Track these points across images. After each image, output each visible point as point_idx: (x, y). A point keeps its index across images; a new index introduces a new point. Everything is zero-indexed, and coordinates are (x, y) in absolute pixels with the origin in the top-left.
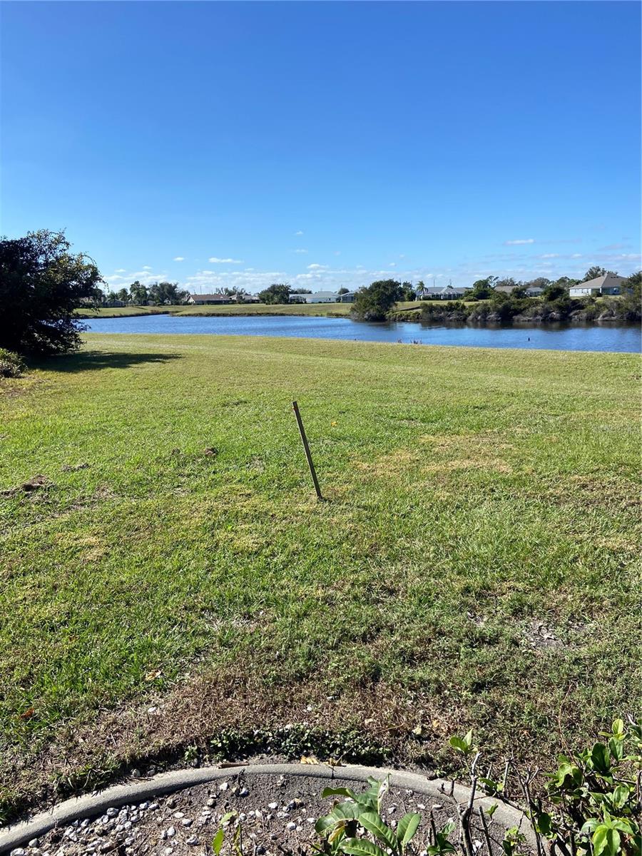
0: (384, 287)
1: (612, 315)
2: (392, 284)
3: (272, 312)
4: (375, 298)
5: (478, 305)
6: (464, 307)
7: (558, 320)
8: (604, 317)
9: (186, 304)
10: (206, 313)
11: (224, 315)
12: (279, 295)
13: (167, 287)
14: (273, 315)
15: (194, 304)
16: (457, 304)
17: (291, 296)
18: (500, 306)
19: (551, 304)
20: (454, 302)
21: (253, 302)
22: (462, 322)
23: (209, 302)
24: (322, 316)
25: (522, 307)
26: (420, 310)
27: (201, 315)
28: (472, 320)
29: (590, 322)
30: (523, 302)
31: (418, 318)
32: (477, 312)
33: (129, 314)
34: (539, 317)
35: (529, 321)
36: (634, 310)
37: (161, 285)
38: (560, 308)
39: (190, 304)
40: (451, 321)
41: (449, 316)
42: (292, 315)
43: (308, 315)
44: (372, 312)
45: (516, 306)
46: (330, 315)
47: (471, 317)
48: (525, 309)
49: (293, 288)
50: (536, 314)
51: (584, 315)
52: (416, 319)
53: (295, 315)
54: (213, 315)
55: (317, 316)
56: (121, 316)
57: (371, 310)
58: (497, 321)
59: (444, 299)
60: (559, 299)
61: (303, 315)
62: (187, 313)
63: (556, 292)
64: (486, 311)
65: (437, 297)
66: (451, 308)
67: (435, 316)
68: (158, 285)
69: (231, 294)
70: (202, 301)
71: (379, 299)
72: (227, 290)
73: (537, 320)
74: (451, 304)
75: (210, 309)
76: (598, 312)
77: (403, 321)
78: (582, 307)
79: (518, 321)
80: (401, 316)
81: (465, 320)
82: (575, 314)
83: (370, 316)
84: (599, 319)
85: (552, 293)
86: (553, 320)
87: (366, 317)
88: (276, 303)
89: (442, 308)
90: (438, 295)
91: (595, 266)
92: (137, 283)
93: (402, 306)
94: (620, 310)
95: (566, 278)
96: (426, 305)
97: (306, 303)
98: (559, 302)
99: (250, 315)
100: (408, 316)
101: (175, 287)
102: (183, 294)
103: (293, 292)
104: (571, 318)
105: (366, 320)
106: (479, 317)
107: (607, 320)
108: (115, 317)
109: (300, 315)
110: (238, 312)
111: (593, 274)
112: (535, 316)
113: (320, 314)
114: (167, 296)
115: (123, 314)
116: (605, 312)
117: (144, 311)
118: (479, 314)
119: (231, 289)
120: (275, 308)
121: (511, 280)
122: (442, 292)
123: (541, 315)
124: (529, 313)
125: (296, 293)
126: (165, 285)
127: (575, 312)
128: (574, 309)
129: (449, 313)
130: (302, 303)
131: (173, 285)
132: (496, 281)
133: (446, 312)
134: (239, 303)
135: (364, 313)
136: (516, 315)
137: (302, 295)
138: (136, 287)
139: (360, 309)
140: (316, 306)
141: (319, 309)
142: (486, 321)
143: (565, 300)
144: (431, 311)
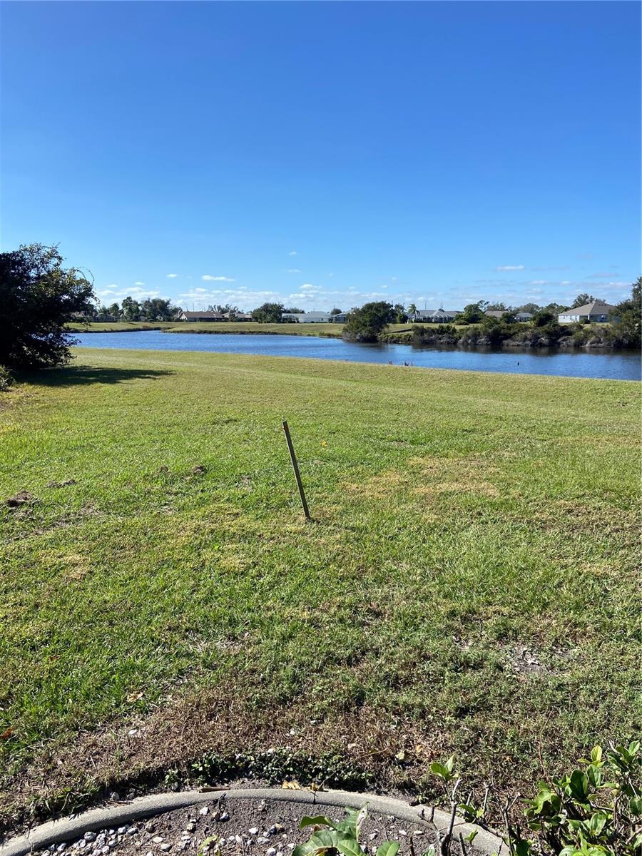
0: (376, 309)
1: (599, 342)
2: (384, 306)
3: (264, 330)
4: (367, 319)
5: (468, 329)
6: (454, 330)
7: (547, 346)
8: (591, 343)
9: (179, 320)
10: (198, 330)
11: (216, 333)
12: (272, 314)
13: (160, 303)
14: (265, 333)
15: (187, 321)
16: (448, 327)
17: (283, 315)
18: (490, 331)
19: (540, 329)
20: (445, 325)
21: (246, 320)
22: (452, 345)
23: (202, 320)
24: (314, 335)
25: (512, 331)
26: (411, 333)
27: (193, 332)
28: (463, 344)
29: (578, 348)
30: (513, 327)
31: (409, 340)
32: (467, 336)
33: (120, 329)
34: (528, 342)
35: (518, 345)
36: (621, 338)
37: (153, 301)
38: (549, 333)
39: (182, 321)
40: (442, 343)
41: (440, 339)
42: (284, 334)
43: (301, 335)
44: (364, 333)
45: (506, 331)
46: (322, 335)
47: (461, 341)
48: (514, 334)
49: (286, 307)
50: (525, 339)
51: (572, 341)
52: (407, 341)
53: (287, 334)
54: (205, 332)
55: (309, 335)
56: (112, 331)
57: (363, 331)
58: (487, 345)
59: (435, 323)
60: (548, 325)
61: (296, 334)
62: (179, 329)
63: (546, 318)
64: (476, 335)
65: (429, 320)
66: (441, 331)
67: (426, 339)
68: (151, 301)
69: (223, 312)
70: (194, 318)
71: (371, 321)
72: (219, 308)
73: (527, 345)
74: (442, 327)
75: (202, 326)
76: (586, 338)
77: (395, 342)
78: (570, 334)
79: (507, 345)
80: (392, 338)
81: (455, 343)
82: (563, 340)
83: (361, 337)
84: (587, 345)
85: (541, 319)
86: (542, 345)
87: (358, 338)
88: (269, 322)
89: (433, 331)
90: (429, 318)
91: (583, 294)
92: (129, 298)
93: (394, 328)
94: (608, 337)
95: (555, 304)
96: (417, 328)
97: (298, 322)
98: (548, 327)
99: (242, 333)
100: (399, 338)
101: (168, 303)
102: (176, 311)
103: (286, 311)
104: (559, 344)
105: (358, 341)
106: (470, 341)
107: (594, 347)
108: (106, 332)
109: (292, 334)
110: (230, 330)
111: (582, 301)
112: (524, 341)
113: (312, 334)
114: (160, 312)
115: (114, 329)
116: (593, 338)
117: (135, 327)
118: (470, 338)
119: (223, 307)
120: (267, 327)
121: (501, 305)
122: (434, 315)
123: (530, 340)
124: (519, 338)
125: (289, 312)
126: (158, 301)
127: (563, 338)
128: (563, 335)
129: (440, 336)
130: (295, 322)
131: (166, 301)
132: (486, 306)
133: (437, 335)
134: (232, 321)
135: (357, 334)
136: (506, 339)
137: (294, 315)
138: (128, 302)
139: (352, 330)
140: (308, 326)
141: (311, 329)
142: (476, 344)
143: (554, 326)
144: (422, 334)
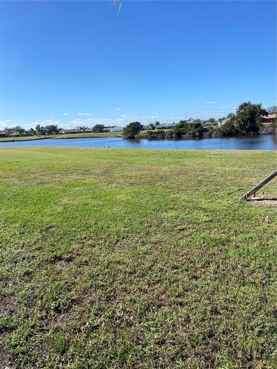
0: (134, 125)
1: (217, 134)
2: (137, 123)
3: (93, 136)
4: (131, 129)
5: (169, 131)
6: (164, 132)
7: (198, 136)
8: (214, 134)
9: (61, 134)
10: (65, 138)
11: (73, 138)
12: (100, 129)
13: (52, 127)
14: (94, 137)
15: (64, 134)
16: (162, 131)
17: (104, 129)
18: (177, 131)
19: (196, 130)
20: (160, 130)
21: (90, 132)
22: (163, 138)
23: (71, 133)
24: (113, 137)
25: (185, 131)
26: (147, 134)
27: (63, 138)
28: (167, 137)
29: (210, 136)
30: (186, 129)
31: (147, 137)
32: (168, 134)
33: (33, 139)
34: (191, 135)
35: (187, 137)
36: (225, 131)
37: (50, 126)
38: (199, 131)
40: (159, 138)
41: (158, 136)
42: (102, 137)
43: (108, 137)
44: (129, 135)
45: (183, 131)
46: (116, 137)
47: (166, 136)
48: (186, 132)
49: (106, 126)
50: (190, 134)
51: (208, 134)
52: (146, 137)
53: (103, 137)
54: (69, 138)
55: (111, 137)
56: (30, 140)
57: (129, 134)
58: (176, 137)
59: (167, 129)
60: (199, 128)
61: (106, 137)
62: (57, 138)
63: (198, 125)
64: (171, 133)
66: (159, 133)
67: (152, 136)
68: (49, 126)
69: (81, 129)
70: (68, 132)
71: (132, 130)
72: (80, 127)
73: (191, 136)
74: (159, 131)
75: (67, 136)
76: (213, 132)
77: (141, 138)
78: (207, 131)
79: (183, 137)
80: (140, 136)
81: (164, 137)
82: (205, 134)
83: (128, 137)
84: (213, 135)
85: (196, 126)
86: (196, 136)
87: (127, 137)
88: (97, 132)
90: (164, 127)
92: (39, 125)
93: (142, 132)
94: (220, 132)
96: (149, 132)
97: (110, 132)
98: (199, 129)
99: (84, 138)
100: (143, 136)
101: (56, 127)
102: (60, 130)
103: (105, 128)
104: (203, 135)
105: (127, 138)
106: (169, 136)
107: (216, 136)
108: (26, 140)
109: (105, 137)
110: (79, 137)
111: (229, 116)
112: (190, 135)
113: (112, 136)
114: (53, 130)
115: (30, 139)
116: (215, 132)
117: (40, 138)
118: (169, 135)
119: (82, 127)
120: (96, 135)
121: (199, 120)
123: (192, 134)
124: (188, 134)
125: (107, 128)
126: (52, 126)
127: (205, 133)
128: (205, 132)
129: (158, 135)
130: (108, 132)
131: (55, 126)
132: (193, 120)
133: (157, 134)
134: (84, 133)
135: (126, 135)
136: (183, 135)
137: (109, 129)
138: (38, 127)
139: (125, 134)
141: (113, 134)
142: (171, 137)
143: (201, 128)
144: (151, 134)
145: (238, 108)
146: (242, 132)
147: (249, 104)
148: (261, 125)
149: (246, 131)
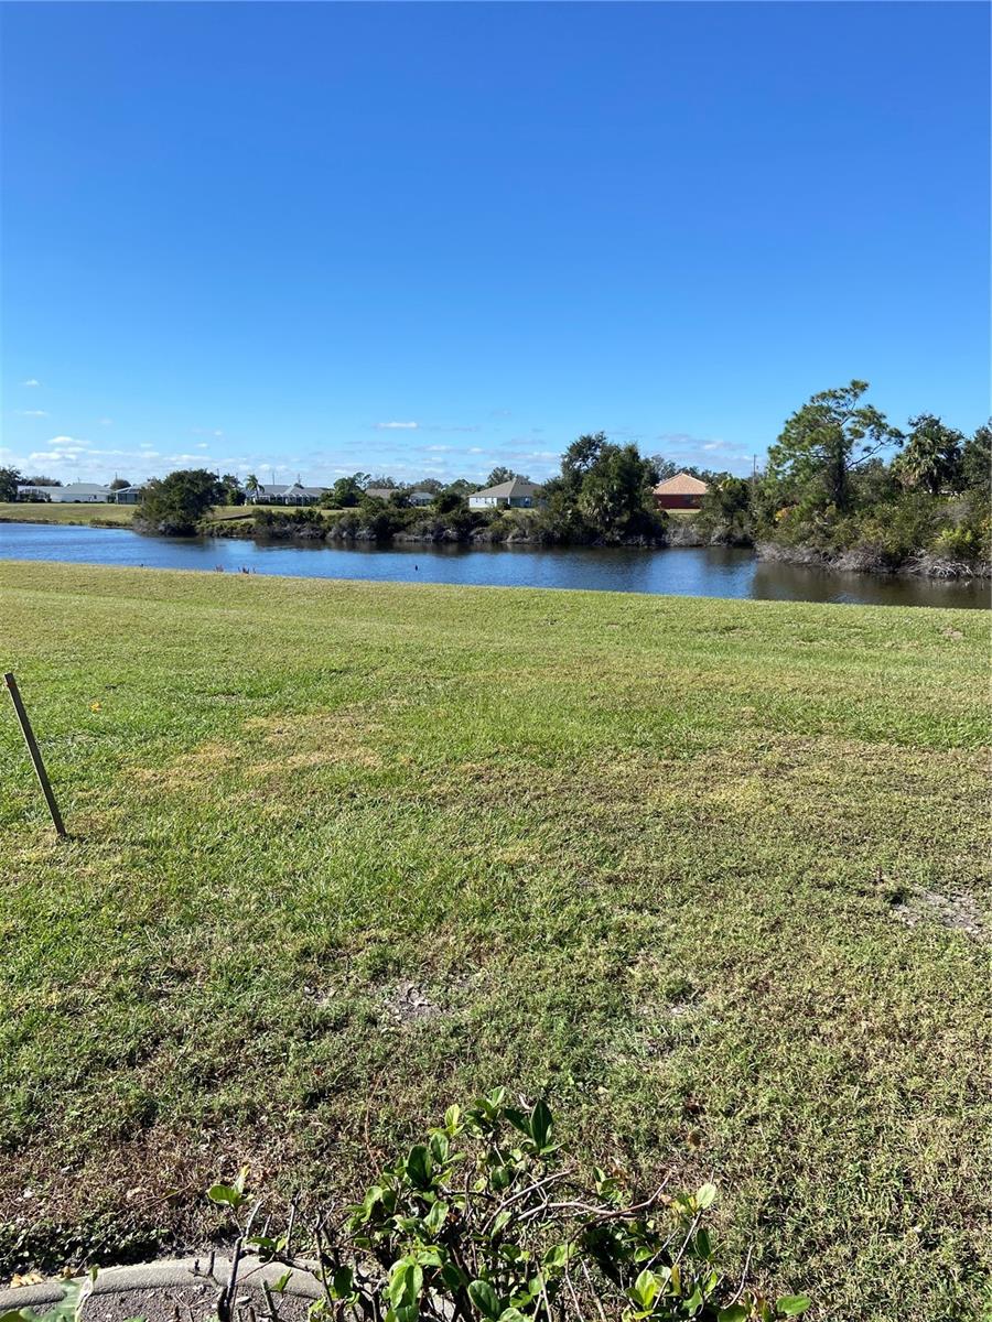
0: (191, 482)
1: (524, 536)
2: (203, 477)
4: (176, 498)
5: (341, 516)
6: (320, 518)
7: (455, 541)
8: (513, 538)
12: (4, 485)
16: (310, 513)
17: (20, 488)
18: (374, 519)
19: (445, 517)
20: (306, 509)
22: (319, 540)
24: (81, 524)
25: (406, 520)
26: (252, 521)
28: (335, 538)
29: (497, 544)
30: (406, 513)
31: (249, 533)
32: (340, 526)
34: (429, 536)
35: (416, 541)
36: (551, 529)
38: (457, 524)
40: (302, 537)
41: (299, 531)
42: (24, 521)
43: (56, 523)
44: (173, 520)
45: (397, 519)
46: (97, 523)
47: (332, 533)
48: (409, 523)
49: (25, 475)
50: (425, 531)
51: (488, 533)
52: (247, 534)
53: (29, 522)
55: (72, 524)
57: (170, 518)
58: (371, 540)
59: (291, 505)
60: (454, 511)
61: (46, 522)
64: (353, 525)
65: (279, 501)
66: (300, 519)
67: (277, 530)
71: (182, 501)
73: (427, 540)
74: (301, 512)
76: (506, 530)
77: (225, 536)
78: (485, 524)
79: (400, 540)
80: (221, 528)
81: (323, 537)
82: (478, 533)
83: (168, 527)
84: (508, 540)
85: (445, 503)
86: (448, 540)
87: (161, 528)
89: (287, 518)
90: (280, 498)
91: (497, 467)
93: (223, 513)
94: (534, 529)
95: (464, 481)
96: (262, 513)
97: (50, 501)
98: (456, 515)
100: (232, 528)
103: (24, 483)
104: (472, 538)
105: (162, 533)
106: (345, 534)
107: (517, 543)
109: (39, 522)
111: (499, 478)
112: (424, 535)
113: (77, 522)
116: (516, 531)
118: (344, 529)
121: (387, 481)
122: (287, 493)
123: (432, 533)
124: (415, 530)
125: (30, 483)
127: (478, 529)
128: (476, 526)
129: (299, 526)
130: (43, 501)
132: (366, 481)
133: (294, 525)
135: (158, 521)
136: (398, 531)
137: (43, 489)
139: (150, 515)
140: (69, 508)
141: (75, 512)
142: (353, 539)
143: (463, 512)
144: (270, 522)
145: (565, 451)
146: (608, 534)
147: (600, 441)
148: (666, 516)
149: (622, 533)
